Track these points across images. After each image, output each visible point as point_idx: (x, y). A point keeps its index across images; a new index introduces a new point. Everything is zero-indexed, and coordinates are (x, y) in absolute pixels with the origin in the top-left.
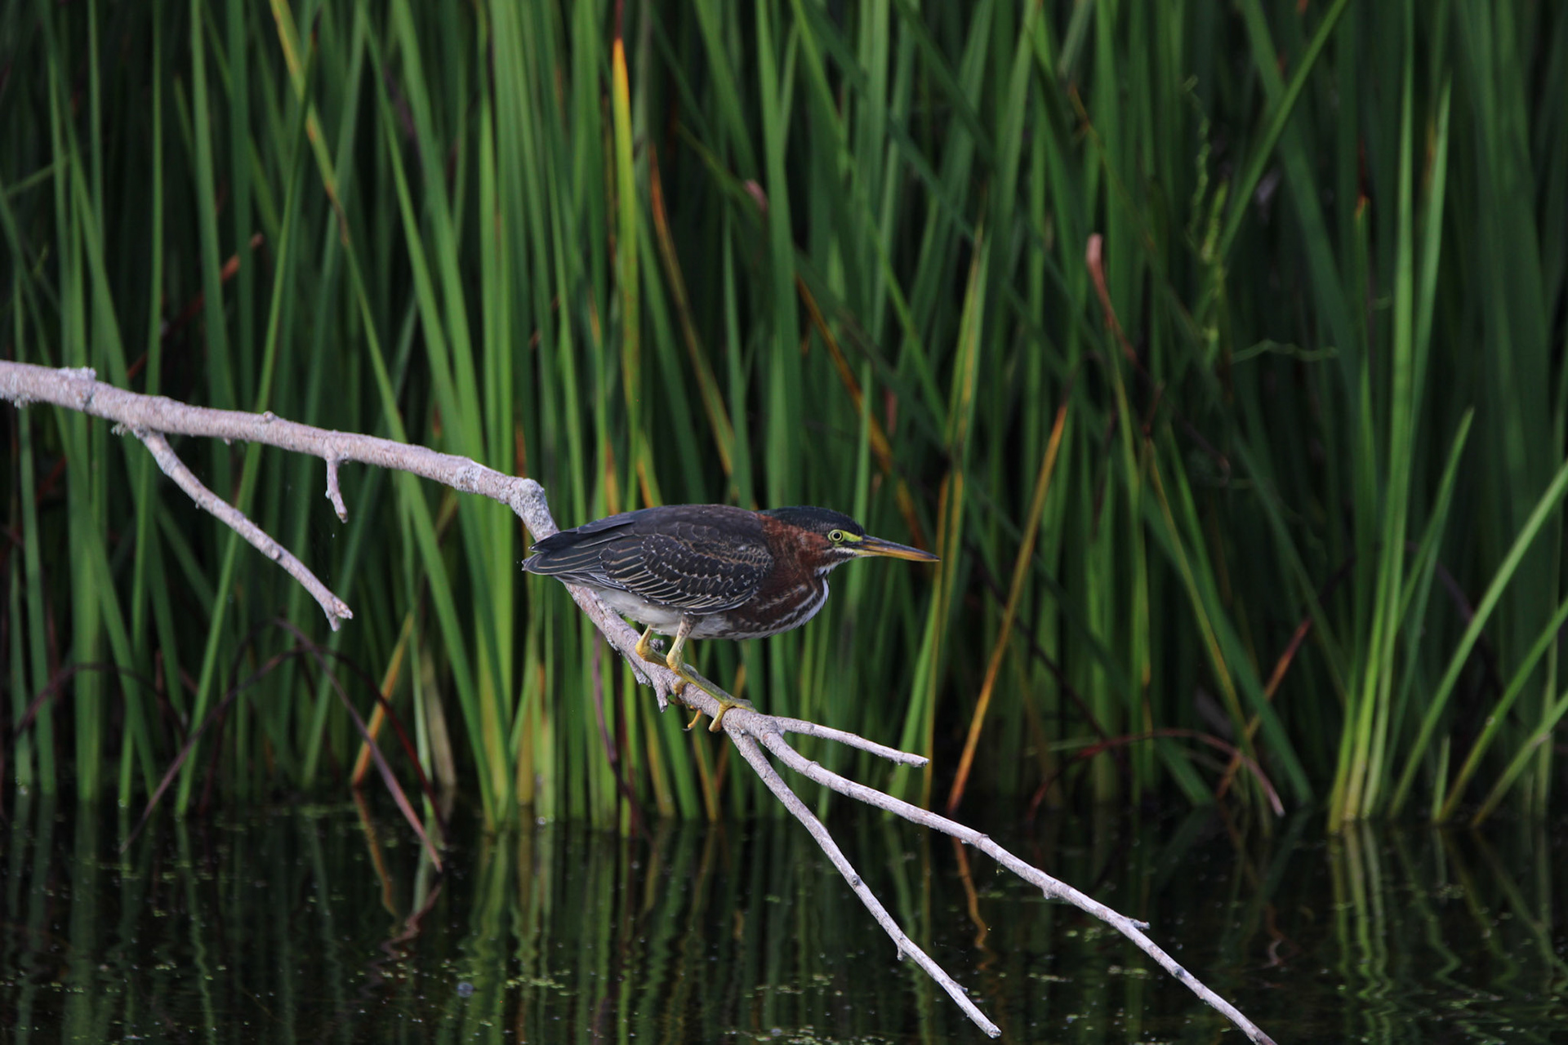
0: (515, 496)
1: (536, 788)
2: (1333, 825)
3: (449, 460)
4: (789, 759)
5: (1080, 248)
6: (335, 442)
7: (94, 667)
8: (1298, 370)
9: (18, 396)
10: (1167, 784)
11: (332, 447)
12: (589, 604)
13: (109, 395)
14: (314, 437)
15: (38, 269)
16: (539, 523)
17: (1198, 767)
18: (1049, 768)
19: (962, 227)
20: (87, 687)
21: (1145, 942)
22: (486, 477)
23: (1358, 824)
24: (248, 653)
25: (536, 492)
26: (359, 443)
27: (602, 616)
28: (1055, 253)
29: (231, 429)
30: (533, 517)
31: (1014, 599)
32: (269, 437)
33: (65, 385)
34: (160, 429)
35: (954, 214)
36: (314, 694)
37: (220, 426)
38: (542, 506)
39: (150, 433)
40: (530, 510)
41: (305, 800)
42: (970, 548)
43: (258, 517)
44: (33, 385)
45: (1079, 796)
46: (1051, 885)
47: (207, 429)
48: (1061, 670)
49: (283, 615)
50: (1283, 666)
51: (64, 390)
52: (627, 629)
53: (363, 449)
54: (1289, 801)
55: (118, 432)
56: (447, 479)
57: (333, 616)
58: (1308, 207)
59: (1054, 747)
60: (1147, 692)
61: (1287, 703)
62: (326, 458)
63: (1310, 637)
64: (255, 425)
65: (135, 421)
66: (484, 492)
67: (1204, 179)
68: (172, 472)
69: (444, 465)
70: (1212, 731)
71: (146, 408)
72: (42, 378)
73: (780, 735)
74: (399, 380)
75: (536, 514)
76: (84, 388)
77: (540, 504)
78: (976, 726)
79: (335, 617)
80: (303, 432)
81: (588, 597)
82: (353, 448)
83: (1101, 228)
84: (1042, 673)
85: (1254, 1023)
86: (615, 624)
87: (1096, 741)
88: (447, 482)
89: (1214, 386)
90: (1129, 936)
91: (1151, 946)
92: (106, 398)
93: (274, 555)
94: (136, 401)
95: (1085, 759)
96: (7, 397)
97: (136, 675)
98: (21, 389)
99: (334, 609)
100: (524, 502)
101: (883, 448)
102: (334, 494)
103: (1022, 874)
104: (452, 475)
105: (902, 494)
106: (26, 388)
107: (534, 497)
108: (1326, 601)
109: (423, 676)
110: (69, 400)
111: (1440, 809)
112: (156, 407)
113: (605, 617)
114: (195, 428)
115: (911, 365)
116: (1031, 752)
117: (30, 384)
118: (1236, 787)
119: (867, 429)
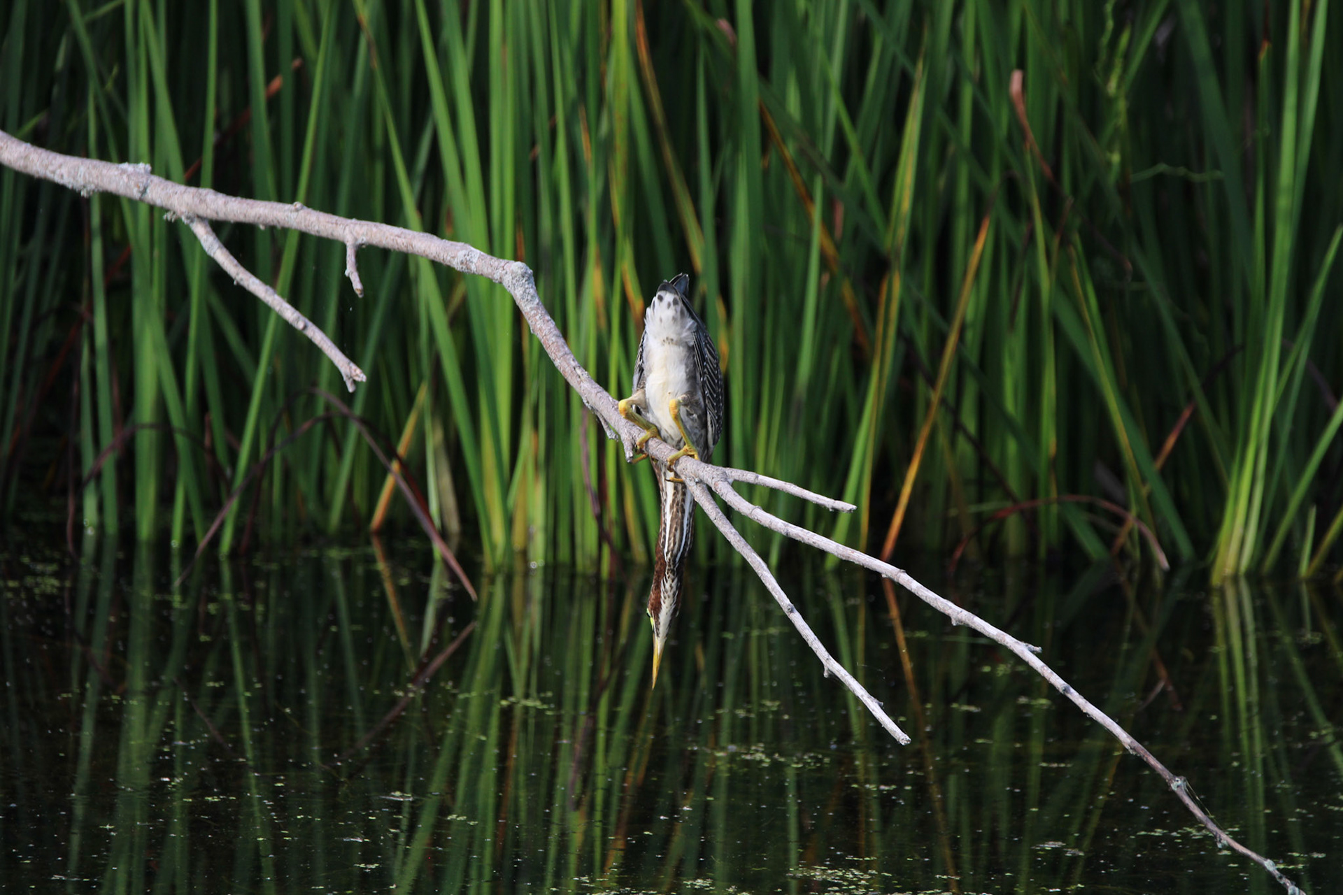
0: (507, 276)
1: (529, 537)
2: (1216, 580)
3: (452, 245)
4: (736, 504)
5: (1003, 82)
6: (354, 228)
7: (152, 426)
8: (1188, 189)
9: (84, 187)
10: (1069, 541)
11: (351, 233)
12: (568, 370)
13: (162, 186)
14: (337, 224)
15: (109, 85)
16: (527, 300)
17: (1096, 528)
18: (968, 527)
19: (903, 60)
20: (146, 443)
21: (1037, 664)
22: (482, 260)
23: (1235, 579)
24: (285, 418)
25: (525, 273)
26: (374, 230)
27: (579, 380)
28: (981, 84)
29: (266, 216)
30: (523, 295)
31: (941, 382)
32: (298, 223)
33: (125, 177)
34: (205, 215)
35: (897, 49)
36: (340, 452)
37: (256, 215)
38: (530, 285)
39: (196, 219)
40: (519, 289)
41: (330, 543)
42: (905, 339)
43: (294, 300)
44: (97, 176)
45: (994, 552)
46: (958, 613)
47: (245, 216)
48: (979, 443)
49: (315, 384)
50: (1171, 442)
51: (124, 182)
52: (600, 392)
53: (378, 235)
54: (1173, 557)
55: (169, 219)
56: (449, 261)
57: (349, 379)
58: (1200, 48)
59: (973, 509)
60: (1053, 463)
61: (1172, 472)
62: (346, 242)
63: (1195, 416)
64: (286, 213)
65: (184, 209)
66: (480, 273)
67: (1110, 24)
68: (214, 253)
69: (447, 249)
70: (1108, 497)
71: (193, 197)
72: (105, 172)
73: (729, 483)
74: (418, 186)
75: (525, 292)
76: (141, 180)
77: (528, 284)
78: (907, 490)
79: (351, 380)
80: (327, 220)
81: (567, 364)
82: (369, 234)
83: (1022, 65)
84: (964, 447)
85: (1128, 733)
86: (590, 387)
87: (1009, 504)
88: (449, 264)
89: (1115, 201)
90: (1024, 658)
91: (1043, 667)
92: (159, 190)
93: (300, 326)
94: (185, 192)
95: (999, 521)
96: (74, 188)
97: (187, 434)
98: (87, 181)
99: (351, 372)
100: (514, 281)
101: (831, 250)
102: (352, 273)
103: (933, 604)
104: (453, 258)
105: (847, 291)
106: (91, 179)
107: (523, 277)
108: (1208, 388)
109: (434, 439)
110: (128, 190)
111: (1304, 568)
112: (202, 197)
113: (581, 381)
114: (235, 215)
115: (856, 179)
116: (953, 512)
117: (95, 176)
118: (1129, 545)
119: (818, 235)
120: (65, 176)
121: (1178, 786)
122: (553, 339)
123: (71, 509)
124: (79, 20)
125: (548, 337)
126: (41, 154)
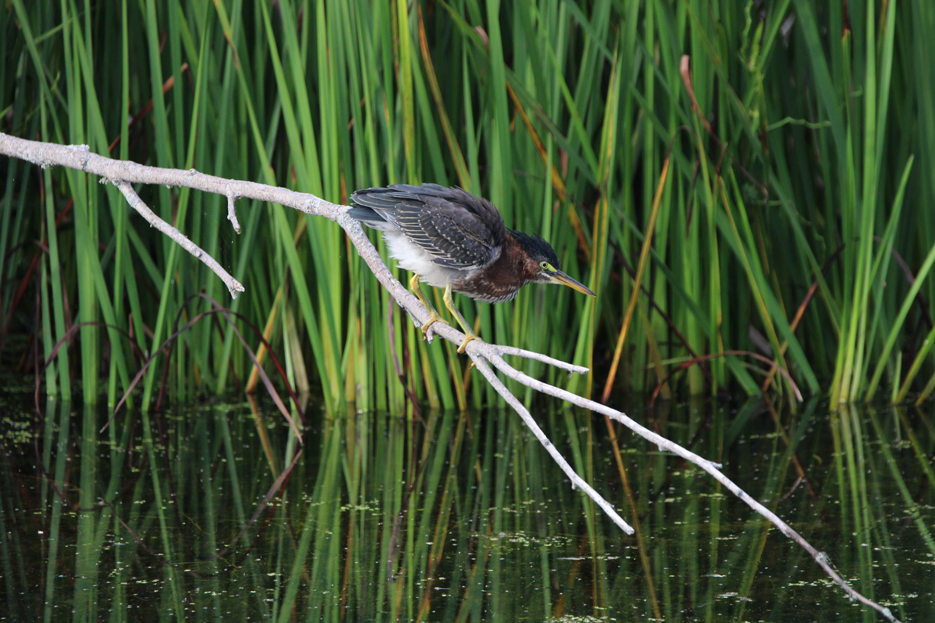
0: (340, 216)
1: (356, 392)
2: (833, 407)
3: (301, 195)
4: (505, 370)
5: (676, 64)
6: (232, 186)
7: (92, 323)
8: (808, 134)
9: (43, 162)
10: (733, 383)
11: (231, 189)
12: (385, 280)
13: (97, 160)
14: (220, 183)
15: (55, 87)
16: (355, 232)
17: (750, 372)
18: (662, 375)
19: (605, 52)
20: (88, 335)
21: (720, 476)
22: (323, 205)
23: (848, 406)
24: (184, 313)
26: (247, 186)
27: (393, 287)
28: (661, 67)
29: (171, 179)
30: (351, 229)
31: (640, 275)
32: (193, 183)
33: (71, 154)
34: (129, 180)
35: (600, 44)
36: (223, 337)
37: (163, 178)
39: (122, 183)
40: (349, 225)
41: (218, 401)
42: (613, 245)
43: (188, 232)
44: (52, 155)
45: (681, 390)
46: (663, 442)
47: (156, 179)
48: (668, 317)
49: (204, 291)
50: (801, 311)
51: (71, 158)
52: (408, 295)
53: (249, 190)
54: (805, 390)
55: (103, 183)
56: (300, 207)
58: (811, 36)
59: (666, 362)
60: (720, 329)
61: (804, 334)
62: (227, 196)
63: (817, 292)
64: (185, 177)
65: (113, 176)
66: (322, 214)
67: (749, 21)
68: (136, 206)
69: (298, 198)
70: (760, 351)
71: (120, 167)
72: (57, 151)
73: (500, 356)
74: (271, 150)
75: (353, 227)
76: (83, 156)
78: (618, 351)
79: (234, 291)
80: (213, 180)
81: (385, 276)
82: (243, 189)
83: (688, 52)
84: (657, 318)
87: (690, 358)
88: (299, 209)
89: (757, 144)
90: (710, 473)
91: (723, 478)
92: (95, 162)
93: (197, 254)
94: (114, 164)
95: (684, 369)
96: (37, 163)
97: (117, 329)
98: (45, 158)
99: (234, 286)
100: (345, 220)
101: (560, 185)
102: (232, 217)
103: (646, 437)
104: (302, 204)
105: (572, 213)
106: (48, 157)
108: (826, 272)
109: (289, 327)
110: (74, 163)
111: (896, 396)
112: (125, 167)
113: (395, 288)
114: (149, 179)
115: (575, 134)
116: (651, 365)
117: (50, 154)
118: (774, 384)
119: (550, 174)
120: (30, 155)
121: (821, 559)
122: (374, 259)
123: (37, 383)
124: (31, 43)
125: (370, 258)
126: (12, 140)
